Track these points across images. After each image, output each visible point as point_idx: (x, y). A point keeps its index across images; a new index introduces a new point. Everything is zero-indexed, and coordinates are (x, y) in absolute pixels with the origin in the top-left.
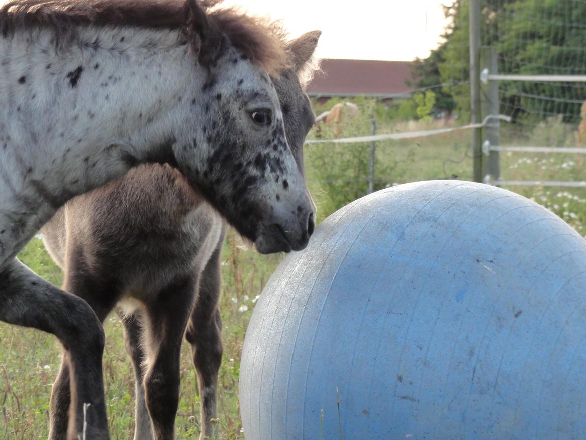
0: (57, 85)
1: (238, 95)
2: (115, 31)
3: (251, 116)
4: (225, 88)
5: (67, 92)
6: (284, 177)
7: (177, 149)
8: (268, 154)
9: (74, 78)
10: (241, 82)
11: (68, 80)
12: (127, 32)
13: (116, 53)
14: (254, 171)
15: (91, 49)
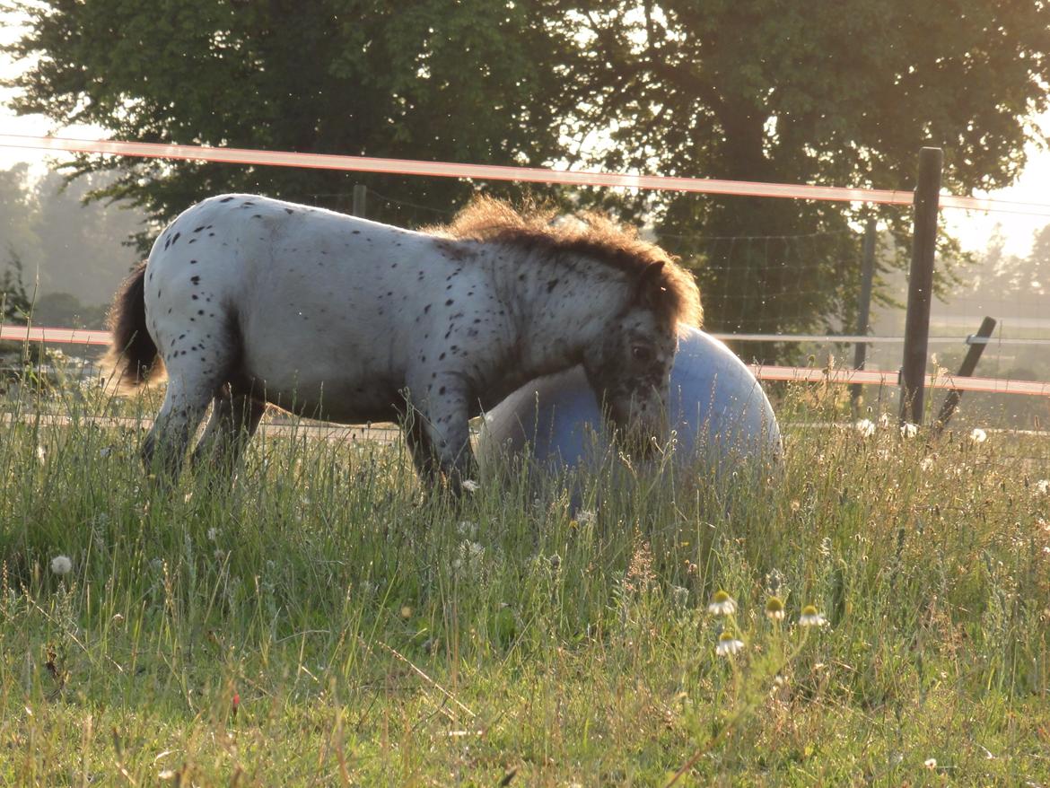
0: (541, 288)
1: (632, 332)
2: (588, 261)
3: (633, 350)
4: (627, 324)
5: (545, 295)
6: (645, 402)
7: (586, 353)
8: (640, 381)
9: (552, 286)
10: (638, 325)
11: (547, 286)
12: (594, 264)
13: (582, 276)
14: (624, 387)
15: (568, 269)
